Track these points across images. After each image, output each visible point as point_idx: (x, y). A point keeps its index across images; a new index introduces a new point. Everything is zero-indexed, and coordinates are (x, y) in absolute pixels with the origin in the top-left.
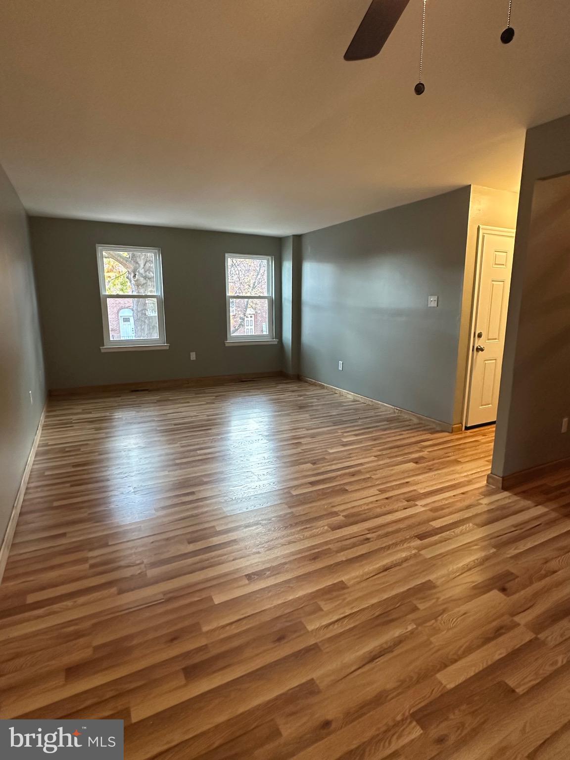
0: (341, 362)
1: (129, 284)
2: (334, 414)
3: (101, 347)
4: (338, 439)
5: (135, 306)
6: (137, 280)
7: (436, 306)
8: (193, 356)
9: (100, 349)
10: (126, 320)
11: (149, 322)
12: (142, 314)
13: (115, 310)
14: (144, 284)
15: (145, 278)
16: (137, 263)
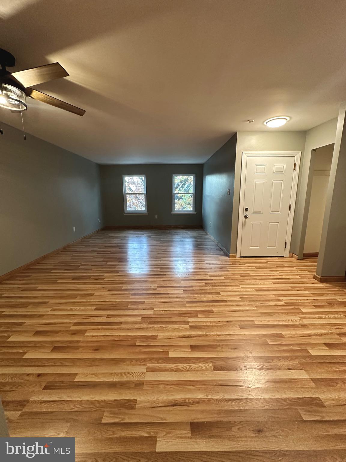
0: (210, 223)
7: (229, 194)
8: (156, 217)
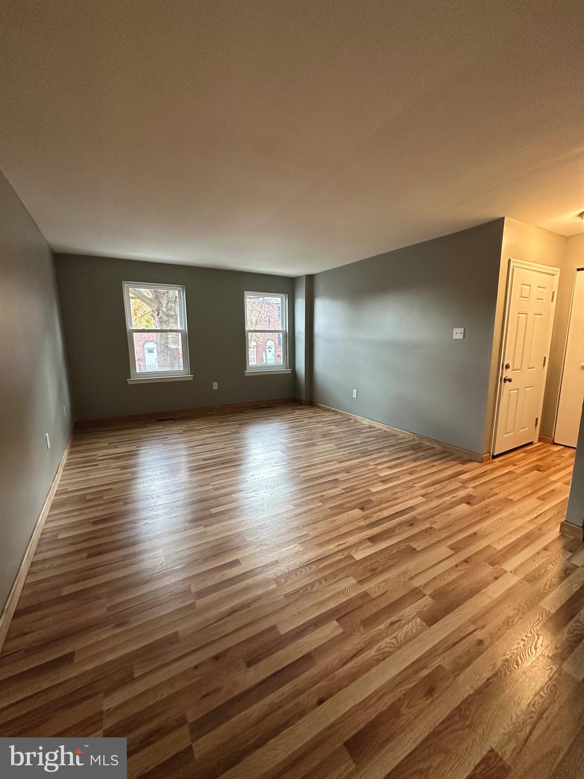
0: (355, 391)
1: (153, 321)
2: (358, 442)
3: (128, 380)
4: (374, 474)
5: (159, 340)
6: (161, 317)
7: (462, 338)
8: (215, 386)
9: (127, 382)
10: (150, 351)
11: (171, 353)
12: (165, 346)
13: (141, 343)
14: (166, 321)
15: (168, 315)
16: (160, 303)
